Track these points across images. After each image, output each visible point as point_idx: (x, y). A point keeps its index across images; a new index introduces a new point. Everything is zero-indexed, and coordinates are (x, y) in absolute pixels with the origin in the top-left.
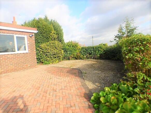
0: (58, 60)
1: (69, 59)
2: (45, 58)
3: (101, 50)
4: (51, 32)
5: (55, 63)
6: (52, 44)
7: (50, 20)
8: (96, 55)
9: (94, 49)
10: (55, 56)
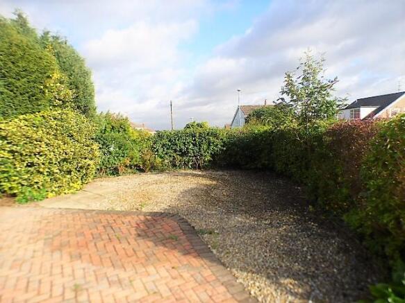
0: (80, 182)
1: (115, 172)
2: (26, 177)
3: (217, 141)
4: (48, 77)
5: (66, 191)
6: (53, 123)
7: (39, 34)
8: (202, 155)
9: (195, 140)
10: (66, 166)
